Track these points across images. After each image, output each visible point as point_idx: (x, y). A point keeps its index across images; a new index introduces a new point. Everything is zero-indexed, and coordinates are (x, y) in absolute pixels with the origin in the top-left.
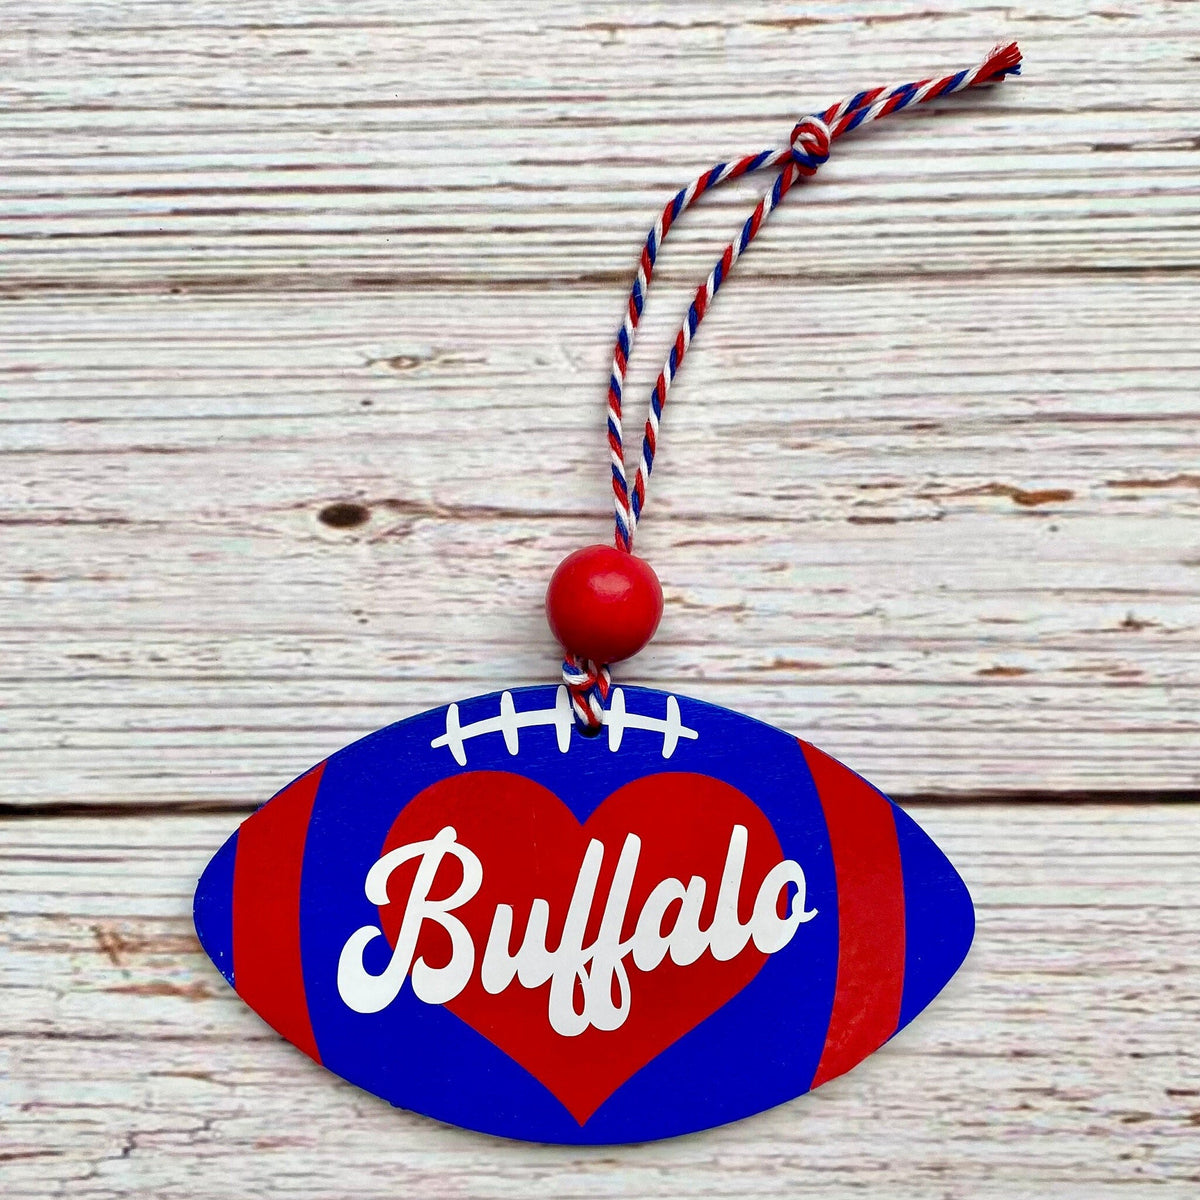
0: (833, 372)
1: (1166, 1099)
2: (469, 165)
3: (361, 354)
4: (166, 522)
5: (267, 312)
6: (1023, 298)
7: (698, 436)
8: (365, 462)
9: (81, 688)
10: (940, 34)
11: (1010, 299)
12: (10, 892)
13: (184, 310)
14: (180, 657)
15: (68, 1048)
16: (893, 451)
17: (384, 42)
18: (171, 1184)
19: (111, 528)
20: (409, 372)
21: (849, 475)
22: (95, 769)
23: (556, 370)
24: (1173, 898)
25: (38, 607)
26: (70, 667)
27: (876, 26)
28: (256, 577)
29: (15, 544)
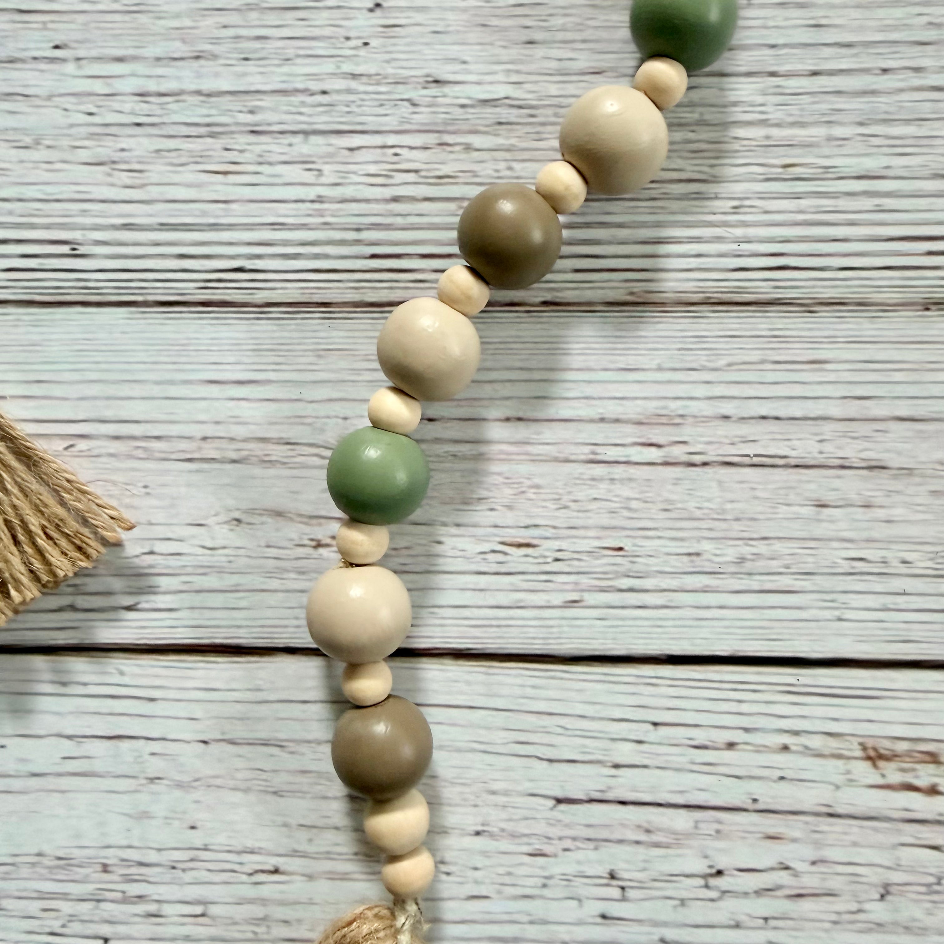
4: (914, 469)
9: (855, 580)
12: (804, 717)
13: (934, 322)
14: (921, 561)
15: (843, 824)
18: (915, 920)
19: (876, 473)
22: (864, 636)
25: (824, 525)
26: (846, 566)
29: (809, 482)
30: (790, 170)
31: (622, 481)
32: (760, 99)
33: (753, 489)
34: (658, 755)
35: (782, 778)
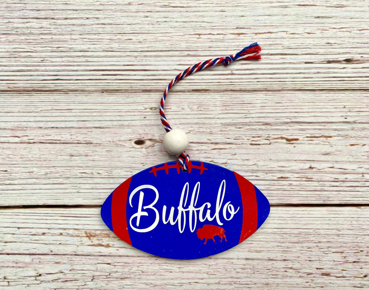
0: (247, 112)
1: (316, 270)
2: (167, 65)
3: (144, 107)
4: (101, 144)
5: (123, 97)
6: (289, 96)
7: (217, 125)
8: (144, 131)
9: (83, 180)
10: (271, 37)
11: (286, 96)
12: (67, 224)
13: (105, 97)
14: (104, 173)
15: (79, 258)
16: (260, 129)
17: (149, 37)
18: (102, 287)
19: (89, 145)
20: (154, 111)
21: (250, 134)
22: (85, 197)
23: (186, 111)
24: (318, 227)
25: (73, 162)
26: (80, 175)
27: (257, 35)
28: (120, 156)
29: (68, 148)
30: (59, 49)
31: (7, 148)
32: (49, 26)
33: (50, 151)
34: (20, 238)
35: (60, 244)
